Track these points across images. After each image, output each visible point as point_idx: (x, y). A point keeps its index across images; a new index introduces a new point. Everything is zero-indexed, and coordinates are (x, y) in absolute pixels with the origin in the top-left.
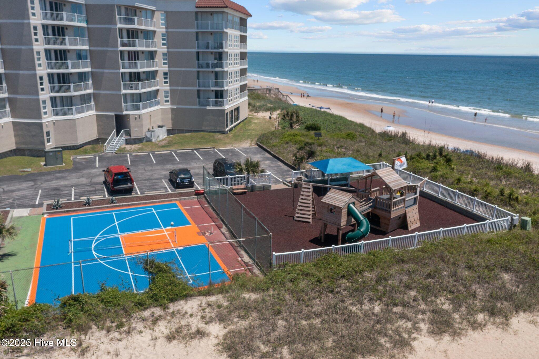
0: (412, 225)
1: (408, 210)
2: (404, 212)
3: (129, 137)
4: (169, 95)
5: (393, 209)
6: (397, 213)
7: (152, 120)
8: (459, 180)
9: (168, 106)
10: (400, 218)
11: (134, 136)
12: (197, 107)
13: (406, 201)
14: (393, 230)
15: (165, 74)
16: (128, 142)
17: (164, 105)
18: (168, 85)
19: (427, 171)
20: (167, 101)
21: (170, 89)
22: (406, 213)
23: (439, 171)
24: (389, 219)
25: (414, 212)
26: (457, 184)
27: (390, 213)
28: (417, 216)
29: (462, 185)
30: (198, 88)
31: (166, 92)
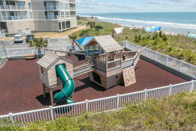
0: (128, 82)
1: (124, 70)
2: (121, 72)
3: (8, 33)
4: (32, 14)
5: (108, 70)
6: (113, 73)
7: (21, 25)
8: (170, 49)
9: (32, 19)
10: (117, 77)
11: (10, 32)
12: (46, 20)
13: (122, 63)
14: (111, 86)
15: (29, 4)
16: (7, 36)
17: (30, 19)
18: (31, 9)
19: (151, 45)
20: (31, 17)
21: (33, 11)
22: (122, 73)
23: (158, 44)
24: (106, 78)
25: (130, 72)
26: (169, 52)
27: (106, 73)
28: (133, 75)
29: (172, 52)
30: (45, 10)
31: (31, 13)
